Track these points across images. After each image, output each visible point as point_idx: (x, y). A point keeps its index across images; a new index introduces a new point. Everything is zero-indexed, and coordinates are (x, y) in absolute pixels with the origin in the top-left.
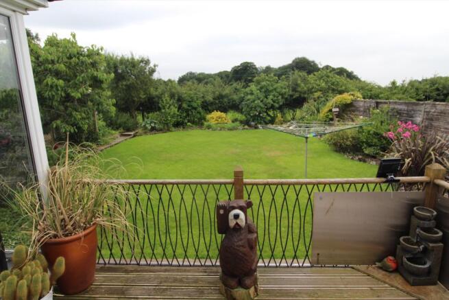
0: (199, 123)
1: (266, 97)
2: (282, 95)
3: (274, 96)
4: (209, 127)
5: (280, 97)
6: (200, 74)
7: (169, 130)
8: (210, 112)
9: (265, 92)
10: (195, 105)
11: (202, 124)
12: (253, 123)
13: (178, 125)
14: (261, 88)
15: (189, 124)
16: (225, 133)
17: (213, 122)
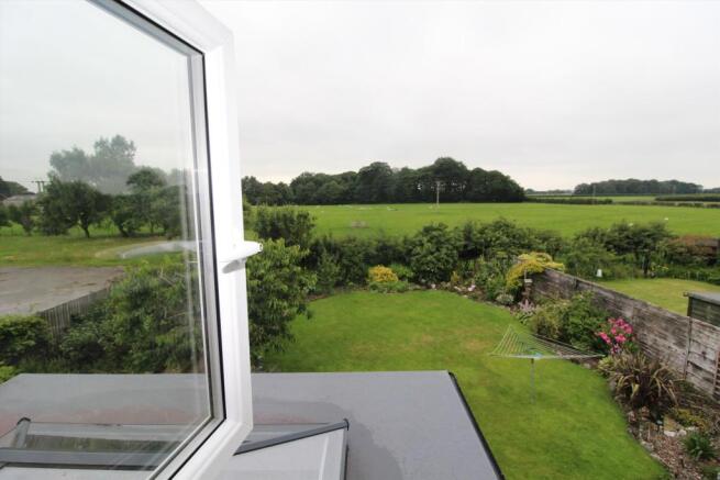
0: (362, 280)
1: (438, 250)
2: (457, 248)
3: (448, 248)
4: (374, 287)
5: (455, 252)
6: (318, 175)
7: (328, 294)
8: (373, 265)
9: (437, 243)
10: (356, 259)
11: (365, 284)
12: (423, 281)
13: (338, 284)
14: (432, 238)
15: (351, 283)
16: (394, 296)
17: (377, 280)
